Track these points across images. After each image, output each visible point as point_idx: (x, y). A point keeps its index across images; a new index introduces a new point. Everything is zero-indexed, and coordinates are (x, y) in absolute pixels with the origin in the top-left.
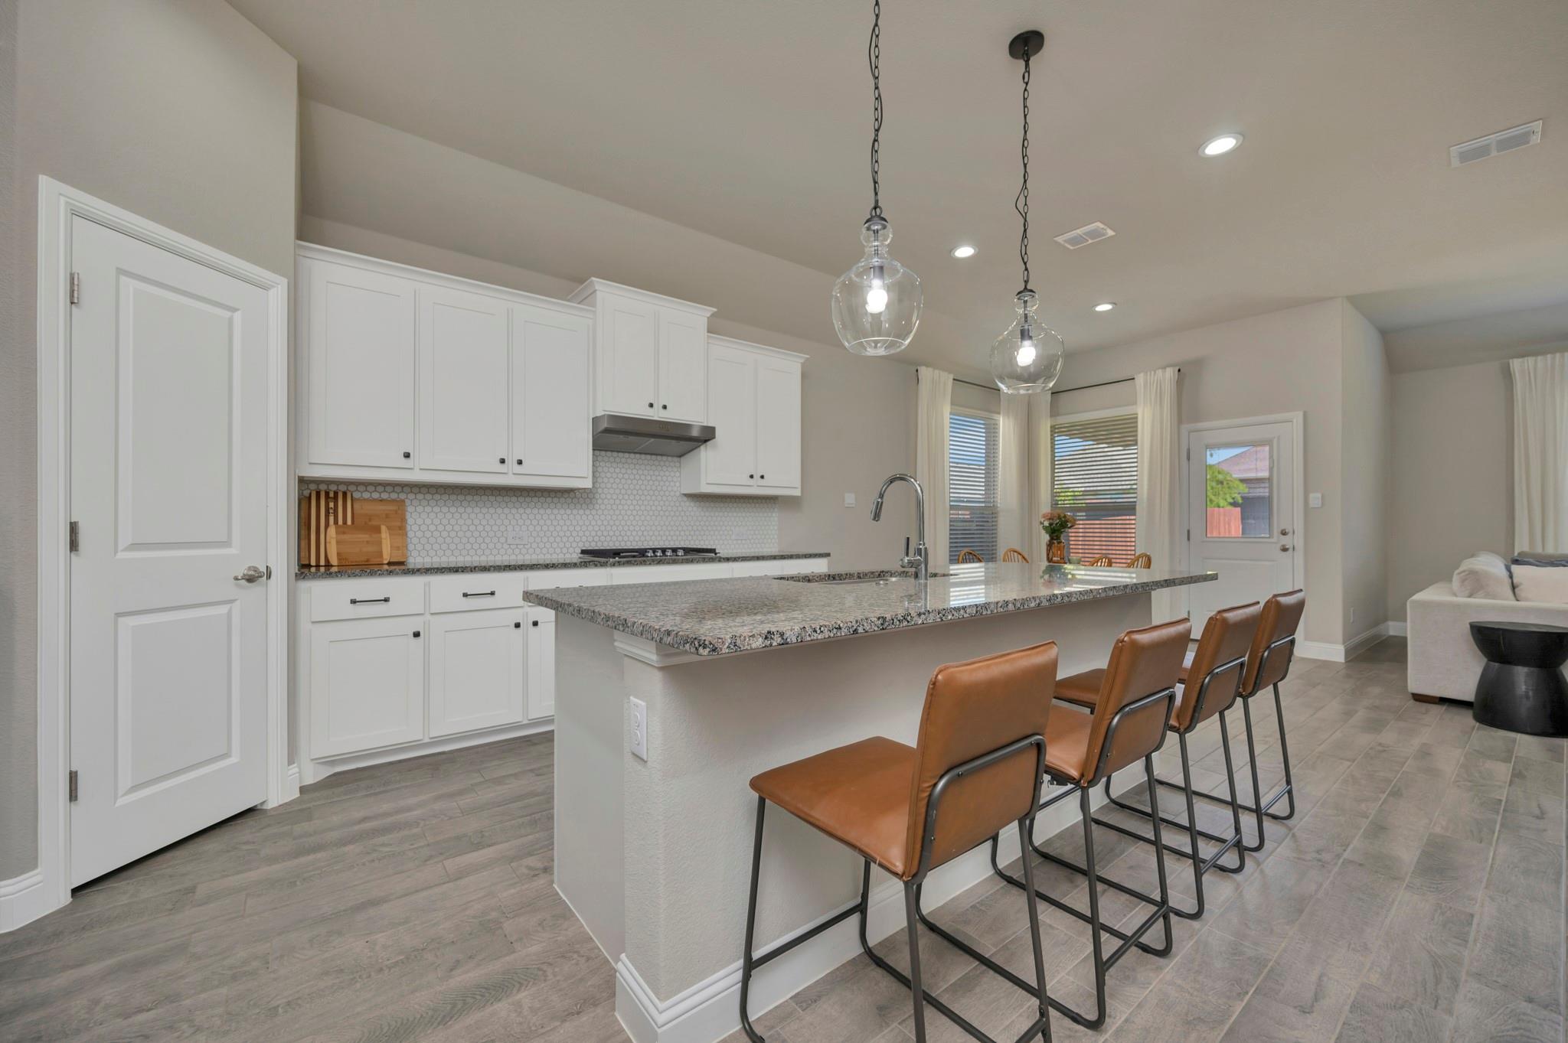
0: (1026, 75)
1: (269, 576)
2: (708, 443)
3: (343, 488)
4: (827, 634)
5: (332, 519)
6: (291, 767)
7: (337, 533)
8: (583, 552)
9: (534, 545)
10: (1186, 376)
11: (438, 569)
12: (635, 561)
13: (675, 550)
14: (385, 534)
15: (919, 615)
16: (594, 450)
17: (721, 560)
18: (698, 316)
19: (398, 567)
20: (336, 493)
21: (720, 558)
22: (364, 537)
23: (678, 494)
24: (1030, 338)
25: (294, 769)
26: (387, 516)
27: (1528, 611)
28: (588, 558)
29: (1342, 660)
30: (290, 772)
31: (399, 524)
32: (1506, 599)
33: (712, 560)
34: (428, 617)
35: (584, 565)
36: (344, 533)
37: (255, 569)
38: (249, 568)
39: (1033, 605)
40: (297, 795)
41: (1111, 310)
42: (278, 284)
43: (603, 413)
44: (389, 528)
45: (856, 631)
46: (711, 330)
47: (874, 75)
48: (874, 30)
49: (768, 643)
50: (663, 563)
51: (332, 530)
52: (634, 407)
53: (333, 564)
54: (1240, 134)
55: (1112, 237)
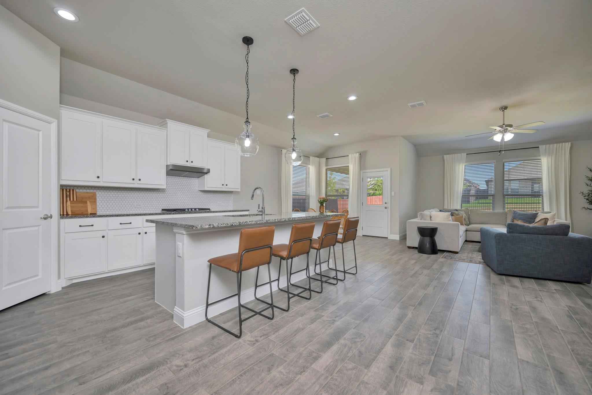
0: (294, 80)
1: (51, 218)
2: (208, 174)
3: (72, 188)
4: (225, 225)
5: (68, 199)
6: (59, 280)
7: (71, 203)
8: (163, 210)
9: (144, 208)
10: (362, 156)
11: (111, 215)
12: (181, 212)
13: (195, 209)
14: (89, 204)
15: (250, 222)
16: (166, 175)
17: (211, 212)
18: (204, 132)
19: (94, 215)
20: (70, 190)
21: (211, 211)
22: (81, 205)
23: (197, 190)
24: (295, 151)
25: (60, 281)
26: (89, 198)
27: (433, 223)
28: (164, 212)
29: (398, 239)
30: (58, 282)
31: (94, 200)
32: (429, 221)
33: (208, 212)
34: (108, 231)
35: (163, 214)
36: (73, 203)
37: (47, 215)
38: (45, 215)
39: (283, 220)
40: (61, 289)
41: (338, 135)
42: (54, 122)
43: (170, 164)
44: (90, 202)
45: (232, 225)
46: (208, 136)
47: (247, 84)
48: (247, 72)
49: (210, 227)
50: (191, 213)
51: (69, 203)
52: (181, 162)
53: (69, 214)
54: (357, 96)
55: (332, 117)
